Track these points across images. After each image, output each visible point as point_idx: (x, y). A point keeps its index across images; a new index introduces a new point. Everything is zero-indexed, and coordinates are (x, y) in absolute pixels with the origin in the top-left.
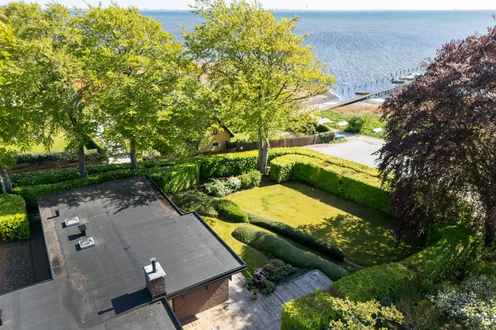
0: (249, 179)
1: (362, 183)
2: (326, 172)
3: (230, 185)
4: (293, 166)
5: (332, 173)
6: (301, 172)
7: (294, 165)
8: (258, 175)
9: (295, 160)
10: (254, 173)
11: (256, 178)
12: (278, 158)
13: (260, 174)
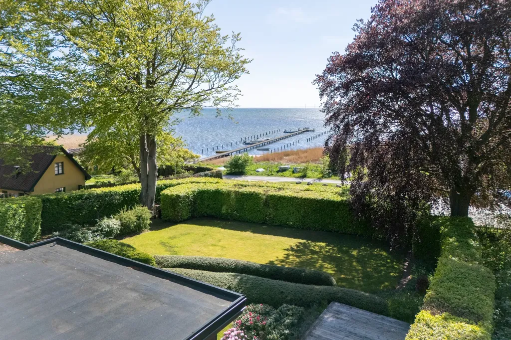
0: (134, 218)
1: (296, 197)
2: (242, 194)
3: (102, 230)
4: (194, 195)
5: (252, 194)
6: (207, 203)
7: (195, 193)
8: (146, 213)
9: (195, 188)
10: (139, 210)
11: (144, 216)
12: (171, 189)
13: (148, 211)
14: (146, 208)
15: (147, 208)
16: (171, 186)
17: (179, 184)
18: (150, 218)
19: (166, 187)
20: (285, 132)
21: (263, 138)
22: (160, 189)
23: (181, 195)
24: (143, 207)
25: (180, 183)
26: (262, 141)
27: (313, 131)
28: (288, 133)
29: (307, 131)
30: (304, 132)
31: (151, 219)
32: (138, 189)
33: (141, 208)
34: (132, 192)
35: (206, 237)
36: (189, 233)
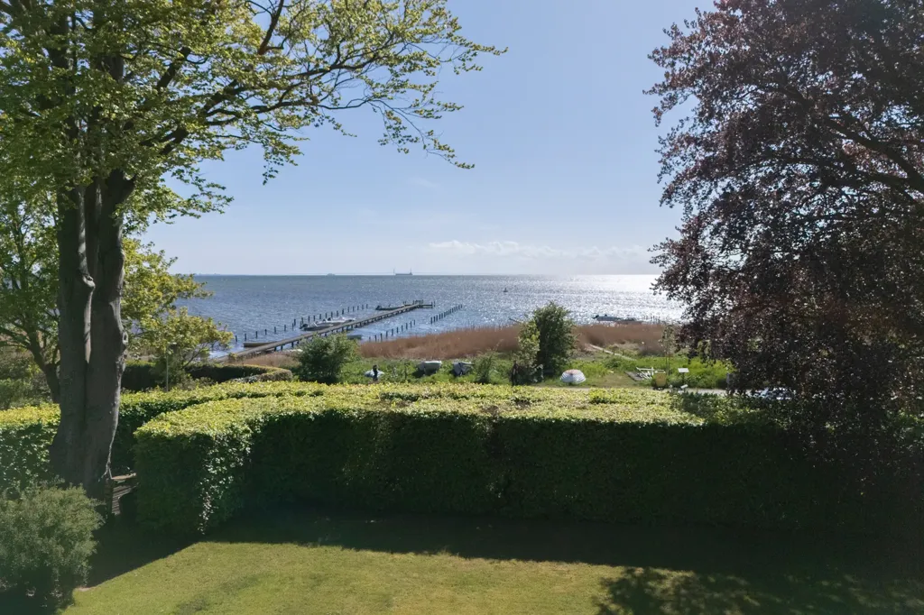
7: (259, 428)
8: (78, 510)
9: (255, 410)
10: (51, 501)
11: (68, 524)
12: (173, 416)
13: (87, 501)
14: (78, 493)
15: (81, 490)
16: (167, 407)
17: (197, 402)
18: (94, 532)
19: (152, 412)
20: (379, 309)
21: (341, 319)
22: (133, 419)
23: (211, 433)
24: (64, 487)
25: (199, 397)
26: (339, 324)
27: (431, 306)
28: (384, 309)
29: (421, 307)
30: (415, 308)
31: (96, 535)
32: (45, 423)
33: (58, 494)
34: (20, 433)
35: (324, 588)
36: (254, 580)
